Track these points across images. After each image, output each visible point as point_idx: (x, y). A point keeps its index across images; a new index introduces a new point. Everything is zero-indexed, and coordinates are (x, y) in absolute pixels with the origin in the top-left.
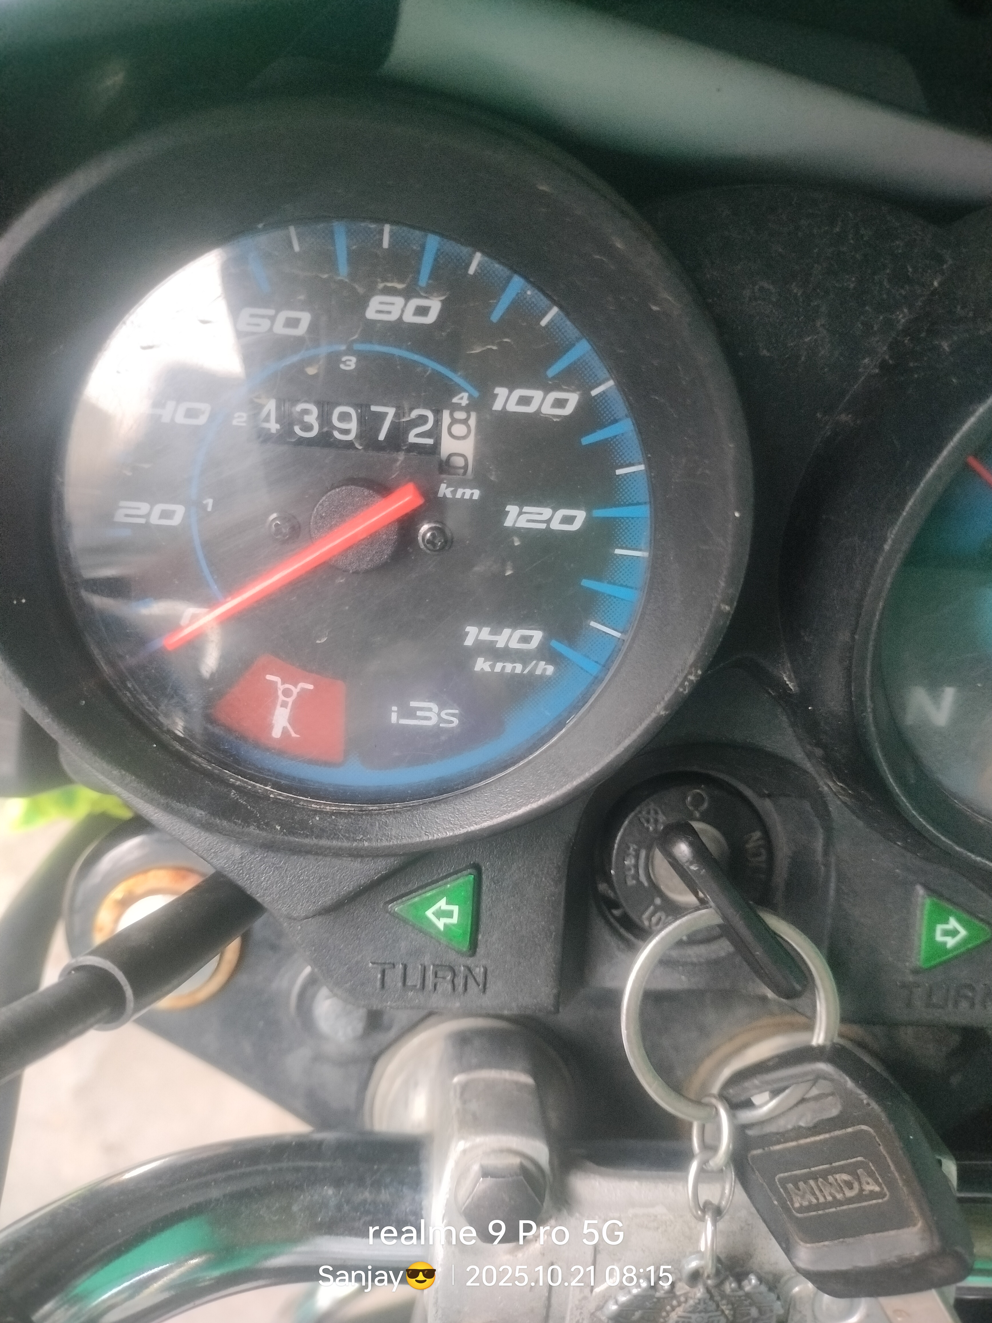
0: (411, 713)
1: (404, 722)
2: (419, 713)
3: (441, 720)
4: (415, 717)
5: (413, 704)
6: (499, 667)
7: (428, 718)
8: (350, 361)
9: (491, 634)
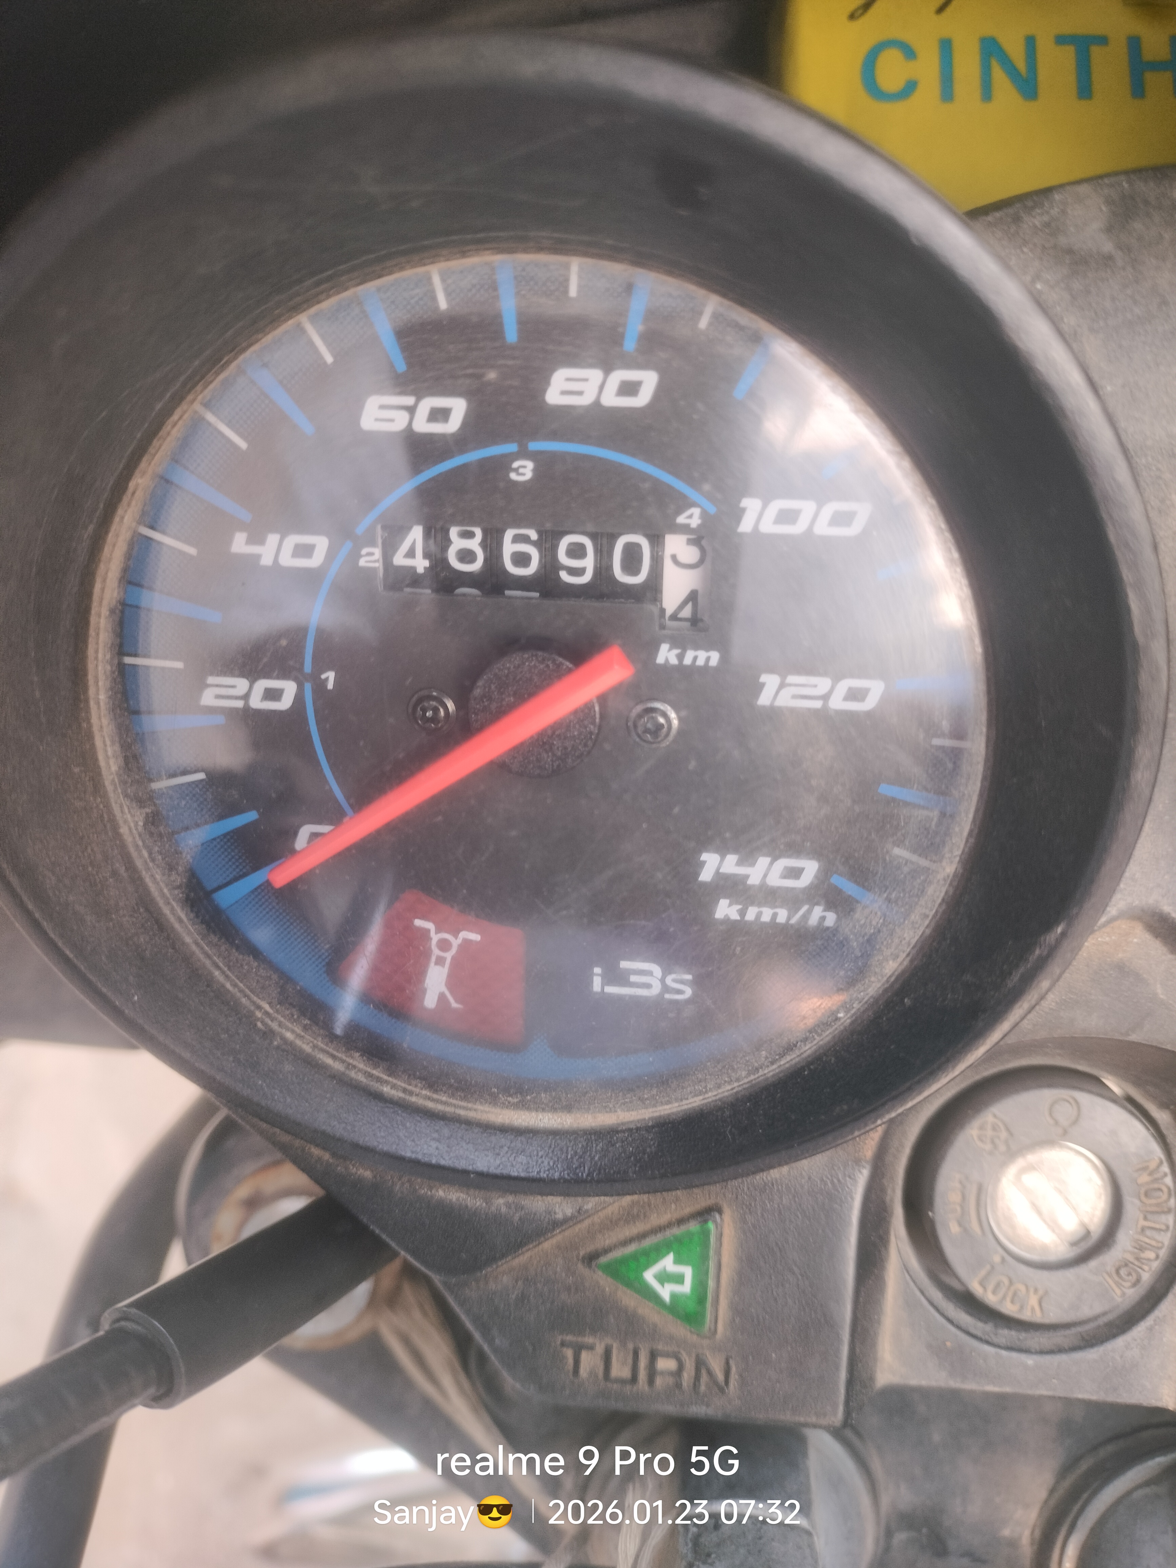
0: (621, 978)
1: (610, 990)
2: (633, 978)
3: (666, 989)
4: (626, 983)
5: (624, 964)
6: (751, 914)
7: (648, 986)
8: (524, 467)
9: (740, 863)
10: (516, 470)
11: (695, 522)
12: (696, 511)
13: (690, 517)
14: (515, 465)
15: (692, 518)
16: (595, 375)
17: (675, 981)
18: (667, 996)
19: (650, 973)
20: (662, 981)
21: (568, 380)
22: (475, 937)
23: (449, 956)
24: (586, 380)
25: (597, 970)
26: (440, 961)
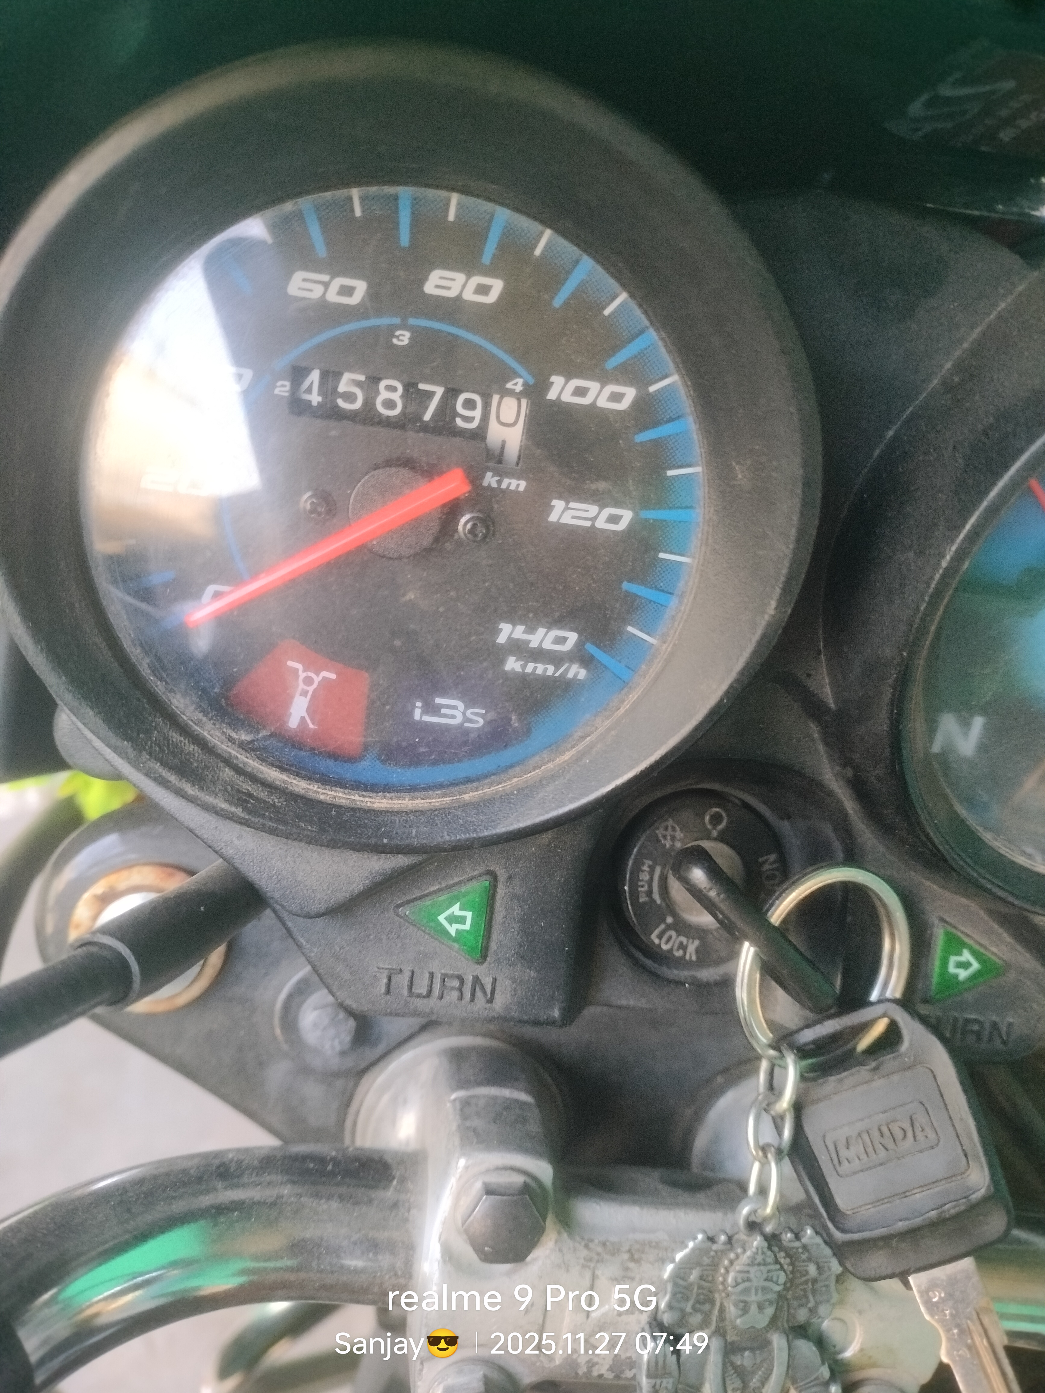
0: (435, 710)
1: (427, 719)
2: (444, 711)
3: (466, 719)
4: (439, 714)
5: (439, 701)
6: (530, 668)
7: (453, 717)
8: (404, 335)
9: (525, 632)
10: (397, 337)
11: (519, 388)
12: (520, 381)
13: (516, 384)
14: (397, 333)
15: (517, 385)
16: (460, 277)
17: (472, 713)
18: (467, 725)
19: (454, 707)
20: (464, 714)
21: (441, 278)
22: (333, 676)
23: (311, 689)
24: (453, 280)
25: (419, 704)
26: (305, 693)
